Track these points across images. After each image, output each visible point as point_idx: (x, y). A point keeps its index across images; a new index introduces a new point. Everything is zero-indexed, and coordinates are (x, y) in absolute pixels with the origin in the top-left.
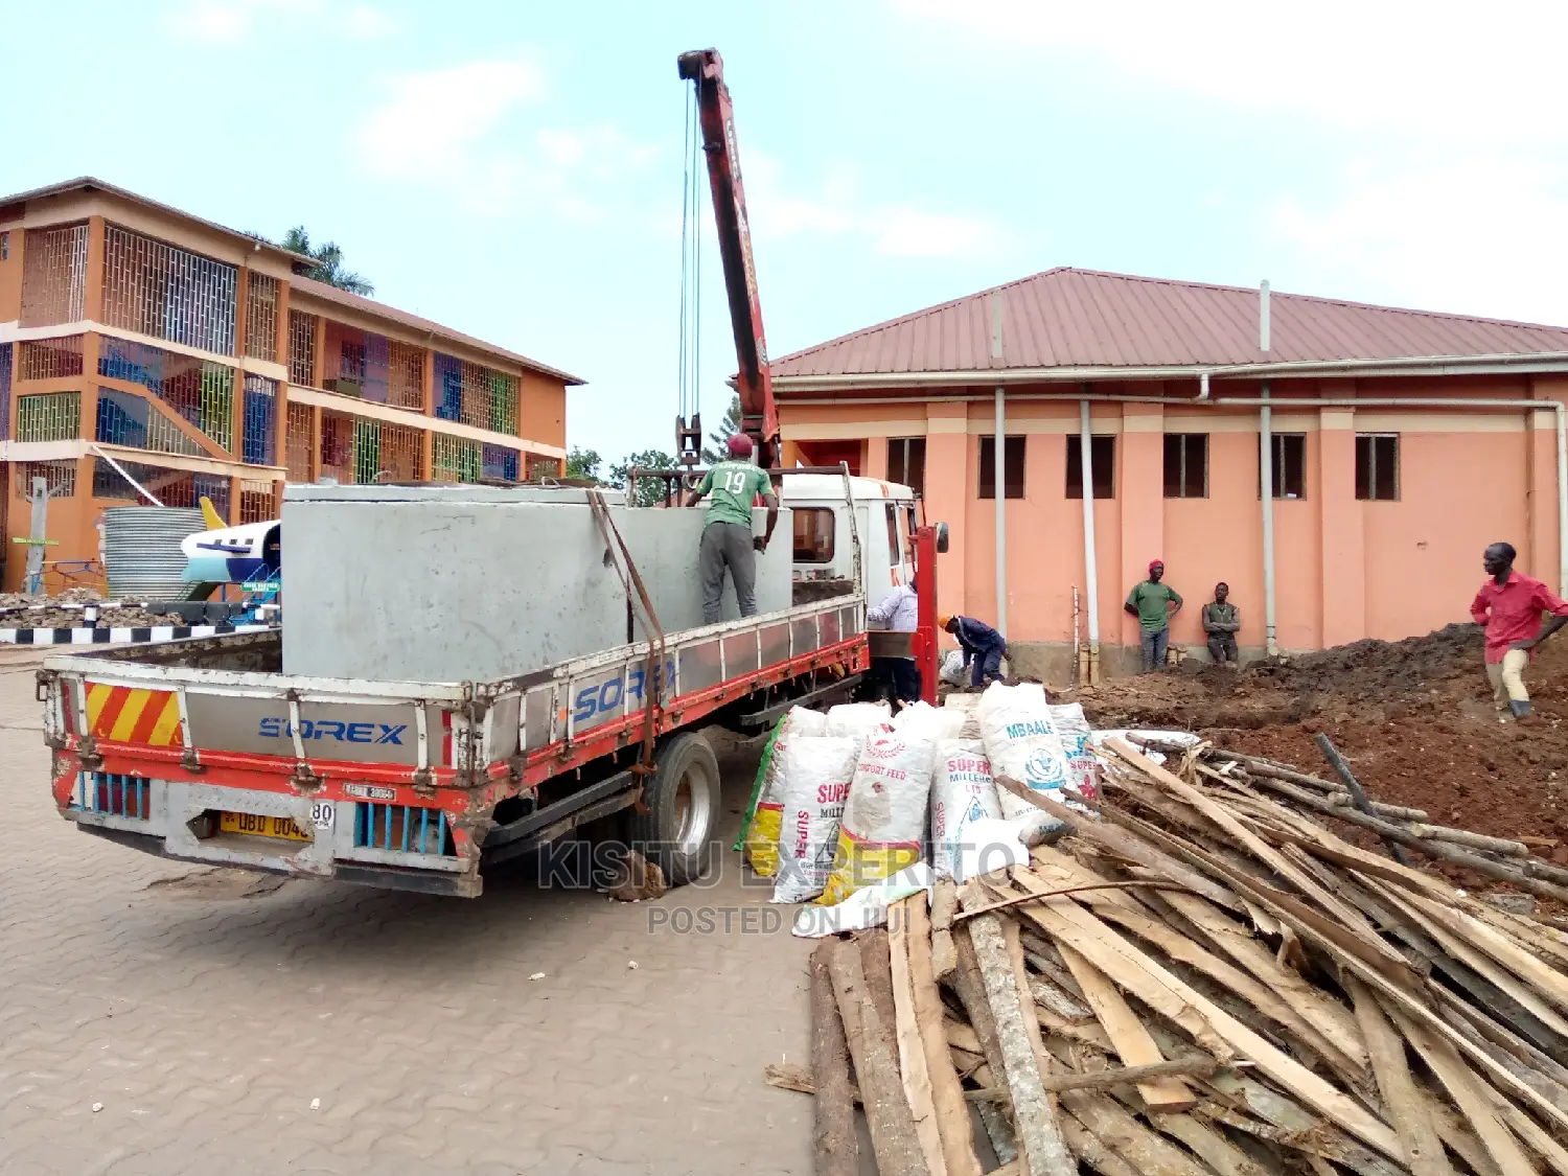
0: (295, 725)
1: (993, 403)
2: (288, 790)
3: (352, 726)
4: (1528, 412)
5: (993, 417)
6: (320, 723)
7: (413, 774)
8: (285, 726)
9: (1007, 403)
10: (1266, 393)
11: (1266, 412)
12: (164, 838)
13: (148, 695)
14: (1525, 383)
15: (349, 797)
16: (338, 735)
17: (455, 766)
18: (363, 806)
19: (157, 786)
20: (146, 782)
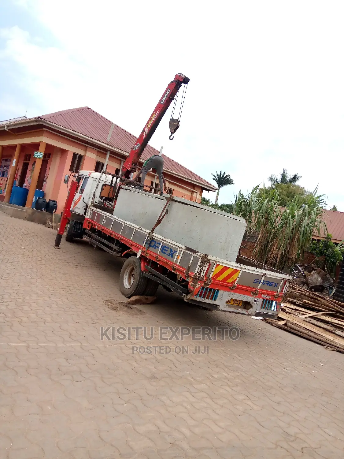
0: (262, 281)
1: (106, 154)
2: (250, 295)
3: (271, 283)
4: (193, 192)
5: (106, 158)
6: (266, 281)
7: (276, 294)
8: (259, 281)
9: (110, 156)
10: (157, 173)
11: (156, 177)
12: (219, 306)
13: (233, 270)
14: (194, 186)
15: (262, 298)
16: (268, 284)
17: (283, 292)
18: (264, 299)
19: (220, 292)
20: (218, 290)
